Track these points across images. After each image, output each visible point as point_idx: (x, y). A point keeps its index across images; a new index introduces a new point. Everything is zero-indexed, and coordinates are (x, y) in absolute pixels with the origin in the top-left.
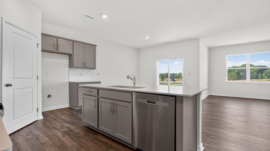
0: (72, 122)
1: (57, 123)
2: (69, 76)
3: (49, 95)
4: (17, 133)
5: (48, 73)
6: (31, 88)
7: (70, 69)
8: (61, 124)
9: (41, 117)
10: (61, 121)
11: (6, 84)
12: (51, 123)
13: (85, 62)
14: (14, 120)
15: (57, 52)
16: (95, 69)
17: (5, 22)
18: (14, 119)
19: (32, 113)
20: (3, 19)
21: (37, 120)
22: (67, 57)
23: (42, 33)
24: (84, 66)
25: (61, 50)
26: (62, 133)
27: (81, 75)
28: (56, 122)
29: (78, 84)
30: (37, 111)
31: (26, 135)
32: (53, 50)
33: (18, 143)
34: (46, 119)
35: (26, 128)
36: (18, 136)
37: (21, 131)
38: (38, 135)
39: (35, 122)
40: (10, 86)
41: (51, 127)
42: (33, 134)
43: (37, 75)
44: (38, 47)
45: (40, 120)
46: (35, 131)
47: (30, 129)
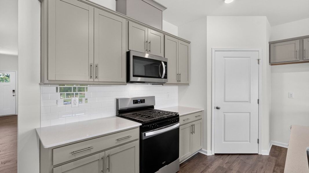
4: (226, 156)
5: (291, 95)
6: (248, 114)
12: (264, 167)
14: (225, 142)
15: (301, 61)
17: (215, 51)
20: (213, 49)
21: (257, 154)
28: (272, 169)
30: (258, 143)
31: (225, 163)
32: (294, 59)
33: (212, 165)
34: (268, 158)
35: (237, 156)
36: (222, 159)
37: (230, 156)
38: (232, 170)
39: (253, 156)
40: (219, 109)
41: (257, 171)
42: (231, 165)
43: (258, 99)
44: (259, 63)
45: (261, 155)
46: (236, 164)
47: (238, 159)
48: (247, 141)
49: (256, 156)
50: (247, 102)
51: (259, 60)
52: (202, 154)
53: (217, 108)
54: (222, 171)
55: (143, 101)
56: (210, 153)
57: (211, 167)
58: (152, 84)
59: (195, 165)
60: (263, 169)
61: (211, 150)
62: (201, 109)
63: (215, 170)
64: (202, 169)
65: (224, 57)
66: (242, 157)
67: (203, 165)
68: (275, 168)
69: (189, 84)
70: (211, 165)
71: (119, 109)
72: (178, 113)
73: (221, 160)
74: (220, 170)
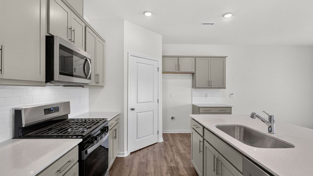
0: (184, 155)
1: (170, 153)
2: (193, 98)
3: (172, 117)
4: (139, 152)
5: (171, 95)
6: (152, 111)
7: (193, 90)
8: (173, 155)
9: (161, 140)
10: (175, 150)
11: (131, 108)
12: (166, 150)
13: (210, 80)
14: (138, 140)
15: (178, 72)
16: (225, 88)
17: (131, 55)
18: (137, 138)
19: (152, 135)
20: (129, 53)
21: (157, 143)
22: (190, 76)
23: (162, 56)
24: (209, 86)
25: (182, 70)
26: (168, 168)
27: (206, 96)
28: (170, 149)
29: (199, 108)
30: (158, 134)
31: (142, 157)
32: (174, 71)
33: (134, 163)
34: (164, 144)
35: (146, 149)
36: (138, 155)
37: (142, 150)
38: (149, 161)
39: (155, 144)
40: (134, 110)
41: (164, 155)
42: (147, 158)
43: (157, 99)
44: (158, 71)
45: (160, 143)
46: (149, 155)
47: (148, 151)
48: (152, 134)
49: (157, 144)
50: (152, 102)
51: (158, 68)
52: (120, 157)
53: (132, 109)
54: (143, 165)
55: (57, 109)
56: (126, 154)
57: (134, 166)
58: (64, 86)
59: (120, 170)
60: (166, 152)
61: (127, 150)
62: (119, 112)
63: (139, 167)
64: (128, 171)
65: (137, 62)
66: (150, 148)
67: (126, 167)
68: (171, 149)
69: (103, 86)
70: (132, 164)
71: (24, 126)
72: (107, 119)
73: (138, 157)
74: (142, 166)
